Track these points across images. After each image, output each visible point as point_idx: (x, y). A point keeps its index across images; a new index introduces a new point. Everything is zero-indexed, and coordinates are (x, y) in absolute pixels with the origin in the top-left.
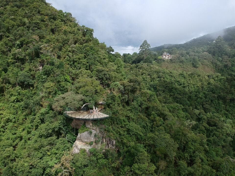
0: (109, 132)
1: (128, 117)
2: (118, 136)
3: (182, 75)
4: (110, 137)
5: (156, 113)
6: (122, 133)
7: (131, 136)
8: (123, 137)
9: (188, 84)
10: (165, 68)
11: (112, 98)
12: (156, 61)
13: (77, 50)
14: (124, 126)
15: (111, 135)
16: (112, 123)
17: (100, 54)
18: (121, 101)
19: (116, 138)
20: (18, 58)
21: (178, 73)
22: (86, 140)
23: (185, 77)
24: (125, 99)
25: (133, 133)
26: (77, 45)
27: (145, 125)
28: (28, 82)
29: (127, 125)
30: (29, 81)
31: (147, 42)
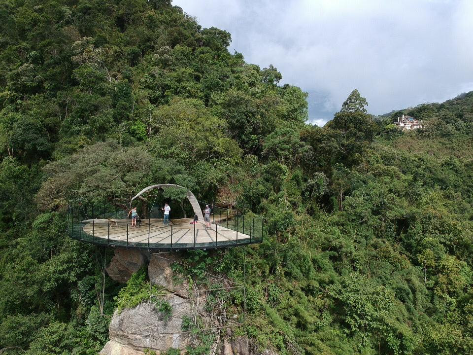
0: (251, 310)
1: (334, 249)
2: (290, 330)
3: (451, 165)
4: (254, 337)
5: (441, 243)
6: (310, 319)
7: (351, 335)
8: (313, 337)
9: (466, 187)
10: (405, 149)
11: (268, 176)
12: (382, 136)
13: (177, 59)
14: (316, 285)
15: (260, 328)
16: (263, 272)
17: (241, 72)
18: (303, 194)
19: (281, 342)
20: (24, 86)
21: (440, 162)
22: (147, 342)
23: (456, 171)
24: (318, 185)
25: (363, 322)
26: (178, 47)
27: (406, 287)
28: (34, 145)
29: (332, 282)
30: (36, 142)
31: (359, 94)
